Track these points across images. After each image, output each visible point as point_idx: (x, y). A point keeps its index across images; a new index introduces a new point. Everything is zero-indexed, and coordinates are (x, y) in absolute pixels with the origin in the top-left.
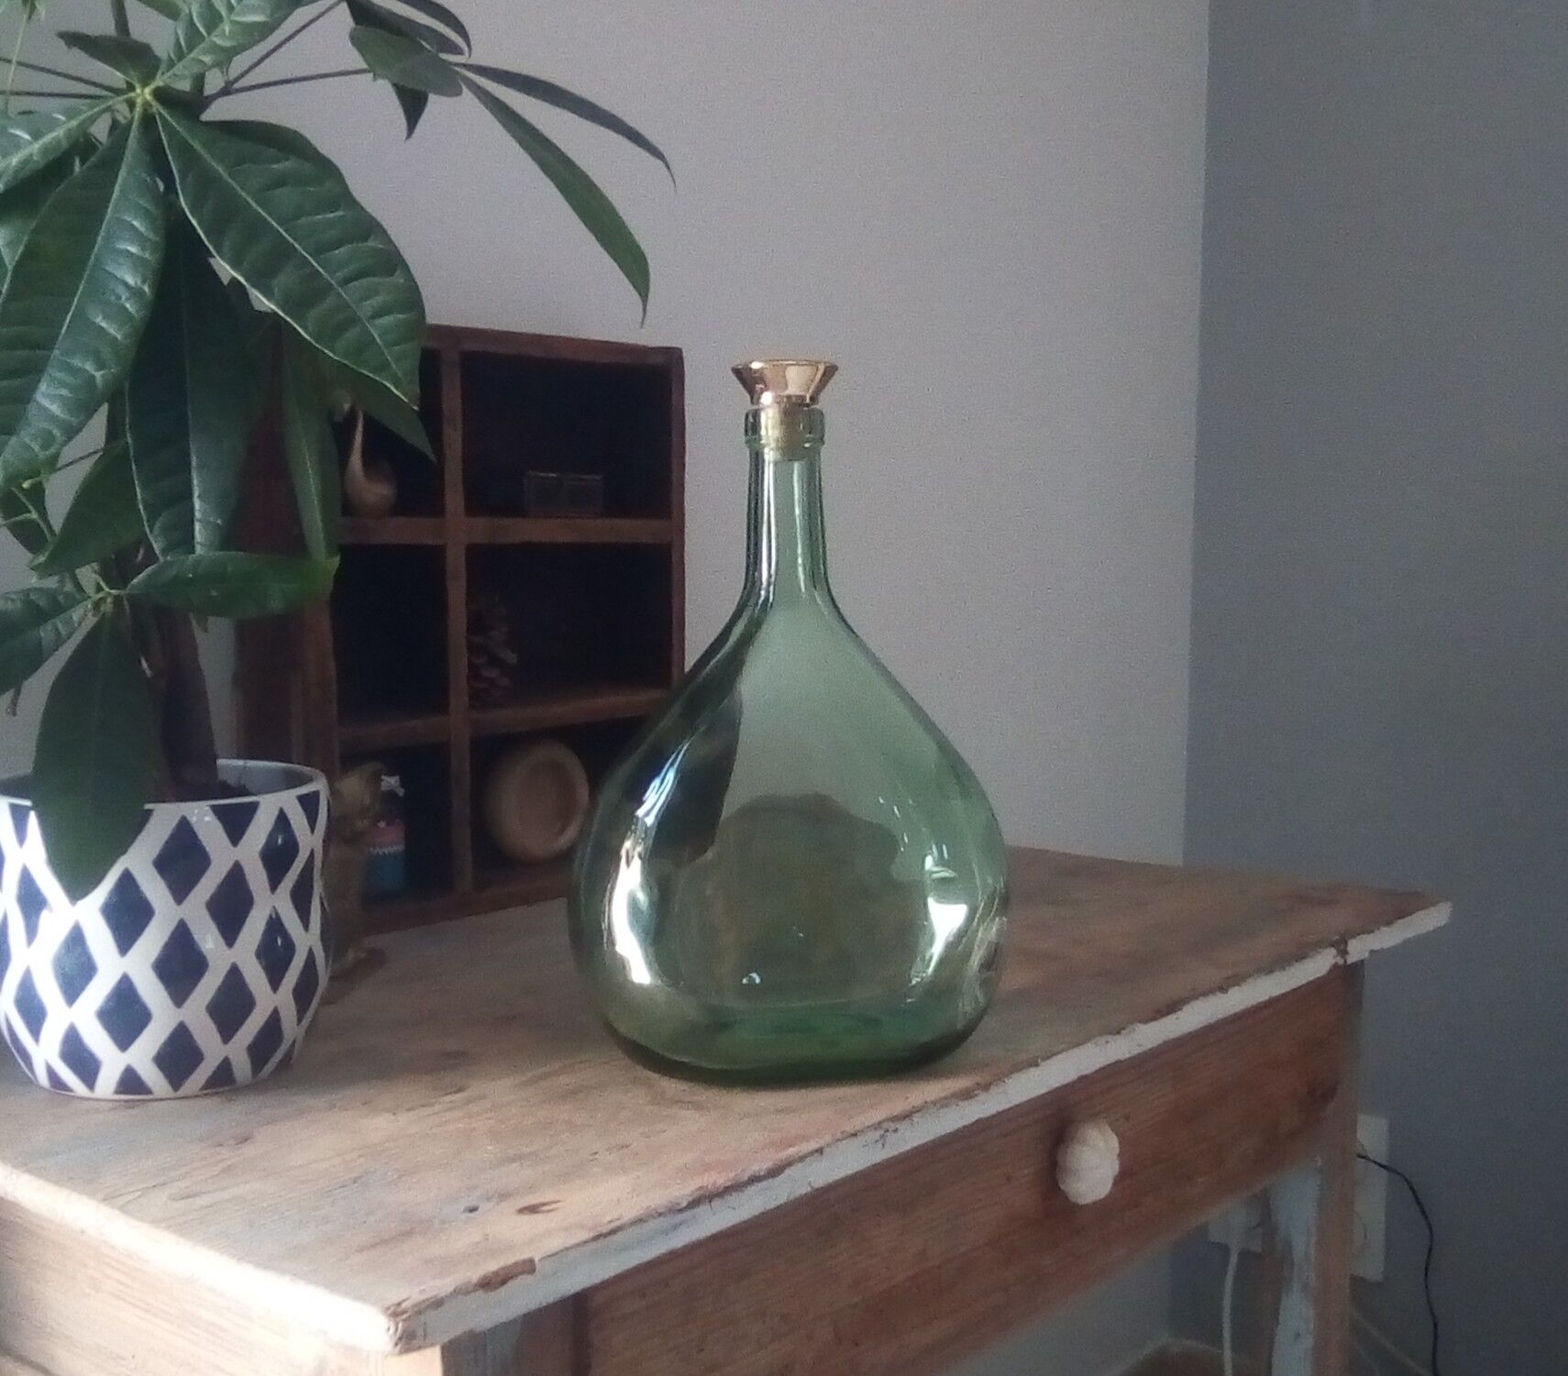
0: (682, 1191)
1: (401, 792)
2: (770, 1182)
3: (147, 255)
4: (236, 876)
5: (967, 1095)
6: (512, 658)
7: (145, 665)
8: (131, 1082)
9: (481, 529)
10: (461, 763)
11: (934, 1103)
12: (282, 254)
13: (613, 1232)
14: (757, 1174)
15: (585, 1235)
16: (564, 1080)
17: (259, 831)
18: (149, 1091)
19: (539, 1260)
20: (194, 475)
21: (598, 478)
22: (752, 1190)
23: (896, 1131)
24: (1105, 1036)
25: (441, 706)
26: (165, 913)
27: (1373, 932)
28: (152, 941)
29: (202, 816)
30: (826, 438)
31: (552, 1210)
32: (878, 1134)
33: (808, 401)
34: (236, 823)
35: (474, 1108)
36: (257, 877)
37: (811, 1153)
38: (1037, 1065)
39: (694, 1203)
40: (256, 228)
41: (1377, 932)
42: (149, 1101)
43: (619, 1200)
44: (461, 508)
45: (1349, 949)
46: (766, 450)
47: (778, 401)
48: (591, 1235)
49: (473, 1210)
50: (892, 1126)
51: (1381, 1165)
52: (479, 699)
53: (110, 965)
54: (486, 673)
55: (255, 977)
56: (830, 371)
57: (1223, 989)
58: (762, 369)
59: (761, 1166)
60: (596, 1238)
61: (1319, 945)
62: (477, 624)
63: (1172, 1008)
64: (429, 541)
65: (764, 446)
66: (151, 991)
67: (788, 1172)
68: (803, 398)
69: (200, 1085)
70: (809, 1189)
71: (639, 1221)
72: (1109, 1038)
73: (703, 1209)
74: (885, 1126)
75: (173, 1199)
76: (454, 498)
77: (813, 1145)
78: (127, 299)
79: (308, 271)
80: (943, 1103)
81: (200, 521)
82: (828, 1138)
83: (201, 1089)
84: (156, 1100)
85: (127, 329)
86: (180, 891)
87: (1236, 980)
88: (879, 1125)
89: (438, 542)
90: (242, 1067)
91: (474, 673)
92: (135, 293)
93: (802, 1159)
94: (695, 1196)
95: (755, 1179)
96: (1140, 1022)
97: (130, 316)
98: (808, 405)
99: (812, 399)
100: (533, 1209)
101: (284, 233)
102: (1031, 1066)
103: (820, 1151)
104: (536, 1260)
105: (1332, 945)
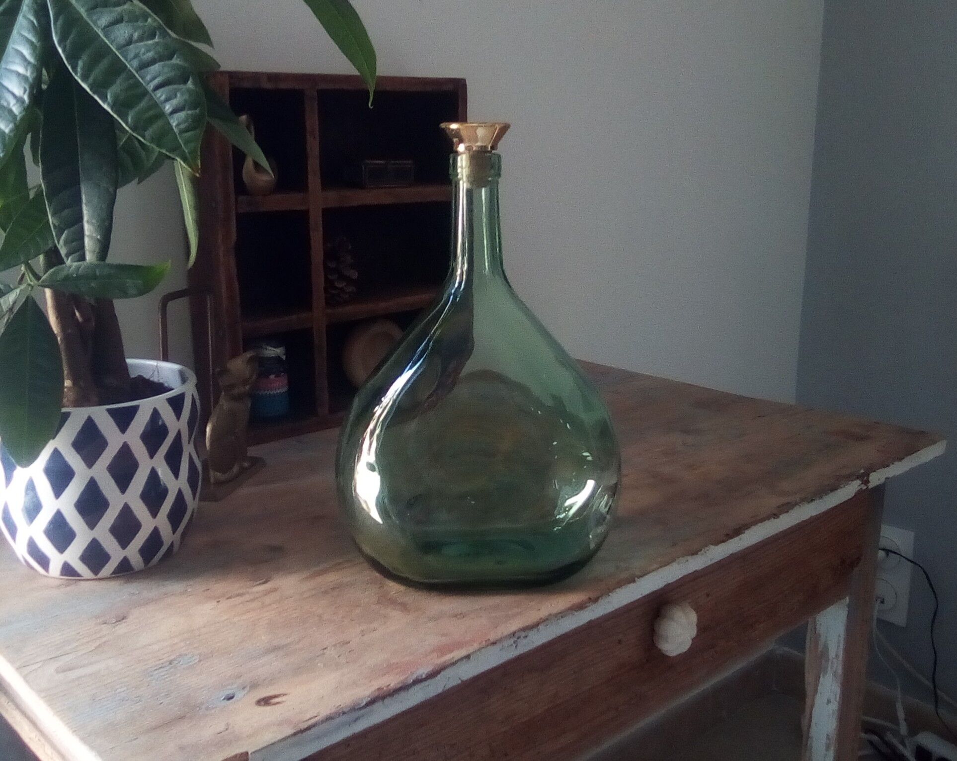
0: (365, 692)
1: (284, 357)
2: (429, 681)
3: (28, 74)
4: (125, 451)
5: (580, 607)
6: (354, 275)
7: (77, 314)
8: (68, 570)
9: (333, 198)
10: (320, 340)
11: (556, 615)
12: (117, 69)
13: (309, 728)
14: (420, 678)
15: (289, 731)
16: (332, 578)
17: (140, 422)
18: (79, 575)
19: (251, 754)
20: (84, 208)
21: (410, 162)
22: (417, 687)
23: (526, 637)
24: (686, 557)
25: (308, 307)
26: (82, 474)
27: (888, 466)
28: (74, 490)
29: (101, 415)
30: (502, 173)
31: (278, 703)
32: (512, 641)
33: (489, 149)
34: (123, 419)
35: (268, 600)
36: (139, 450)
37: (461, 659)
38: (634, 581)
39: (372, 702)
40: (103, 52)
41: (892, 466)
42: (80, 580)
43: (323, 697)
44: (319, 187)
45: (870, 478)
46: (461, 182)
47: (468, 149)
48: (293, 731)
49: (230, 698)
50: (523, 634)
51: (909, 560)
52: (332, 301)
53: (50, 505)
54: (337, 285)
55: (141, 511)
56: (504, 129)
57: (776, 516)
58: (459, 129)
59: (423, 671)
60: (295, 734)
61: (849, 478)
62: (330, 255)
63: (737, 532)
64: (298, 208)
65: (460, 180)
66: (74, 520)
67: (443, 673)
68: (486, 147)
69: (111, 572)
70: (460, 682)
71: (329, 718)
72: (689, 558)
73: (377, 706)
74: (517, 635)
75: (58, 671)
76: (314, 180)
77: (463, 653)
78: (14, 105)
79: (131, 81)
80: (562, 615)
81: (88, 236)
82: (476, 646)
83: (112, 574)
84: (84, 580)
85: (11, 126)
86: (90, 461)
87: (786, 508)
88: (514, 634)
89: (303, 208)
90: (136, 561)
91: (329, 284)
92: (20, 100)
93: (454, 664)
94: (372, 697)
95: (417, 681)
96: (712, 545)
97: (14, 116)
98: (491, 152)
99: (492, 148)
100: (265, 701)
101: (119, 56)
102: (629, 583)
103: (468, 657)
104: (249, 753)
105: (858, 477)
